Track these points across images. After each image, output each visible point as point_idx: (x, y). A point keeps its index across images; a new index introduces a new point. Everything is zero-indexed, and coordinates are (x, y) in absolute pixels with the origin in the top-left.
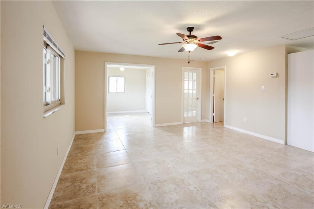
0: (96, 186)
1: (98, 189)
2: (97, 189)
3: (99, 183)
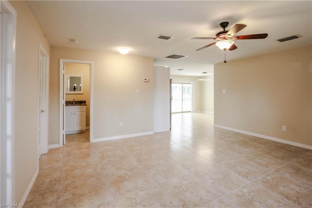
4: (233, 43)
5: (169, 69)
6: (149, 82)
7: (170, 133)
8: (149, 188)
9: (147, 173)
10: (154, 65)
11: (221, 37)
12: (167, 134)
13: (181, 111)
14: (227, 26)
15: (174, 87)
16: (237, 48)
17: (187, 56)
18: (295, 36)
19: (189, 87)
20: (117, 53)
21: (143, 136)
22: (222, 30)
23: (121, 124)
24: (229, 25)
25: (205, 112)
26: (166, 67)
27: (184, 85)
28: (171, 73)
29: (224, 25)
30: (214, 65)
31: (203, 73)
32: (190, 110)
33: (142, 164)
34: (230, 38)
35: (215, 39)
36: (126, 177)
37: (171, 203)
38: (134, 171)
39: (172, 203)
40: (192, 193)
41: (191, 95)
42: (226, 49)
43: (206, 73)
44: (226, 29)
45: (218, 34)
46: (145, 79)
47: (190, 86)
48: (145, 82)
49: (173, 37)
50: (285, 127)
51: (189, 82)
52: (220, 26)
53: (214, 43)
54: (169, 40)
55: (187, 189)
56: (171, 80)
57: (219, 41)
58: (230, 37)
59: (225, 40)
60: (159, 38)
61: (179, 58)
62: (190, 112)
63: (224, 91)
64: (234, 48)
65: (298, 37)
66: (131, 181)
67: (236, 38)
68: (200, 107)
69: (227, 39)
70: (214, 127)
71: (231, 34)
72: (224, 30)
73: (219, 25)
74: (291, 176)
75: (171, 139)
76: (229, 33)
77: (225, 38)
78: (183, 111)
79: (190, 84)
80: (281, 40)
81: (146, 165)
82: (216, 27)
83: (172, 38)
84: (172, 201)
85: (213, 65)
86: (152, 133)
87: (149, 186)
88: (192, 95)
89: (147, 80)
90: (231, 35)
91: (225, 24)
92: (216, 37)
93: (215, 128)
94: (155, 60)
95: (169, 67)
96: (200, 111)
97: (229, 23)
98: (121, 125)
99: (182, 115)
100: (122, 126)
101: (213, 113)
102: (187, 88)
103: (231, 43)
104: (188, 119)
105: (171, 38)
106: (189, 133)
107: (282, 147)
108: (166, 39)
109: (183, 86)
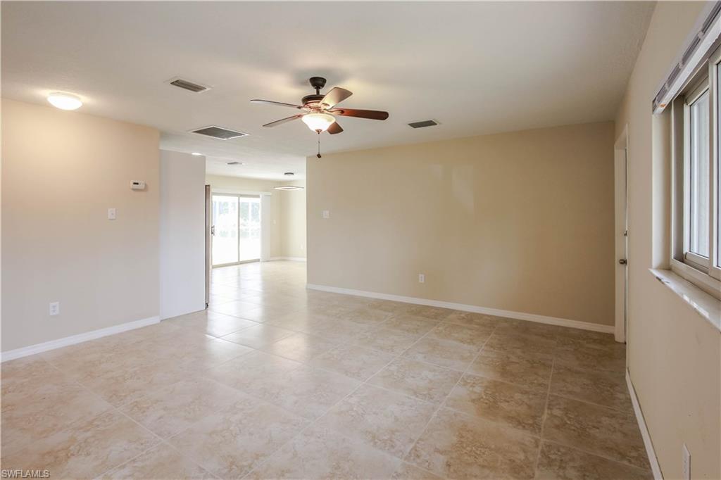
0: (539, 456)
1: (537, 446)
2: (540, 448)
3: (531, 459)
4: (333, 121)
5: (203, 159)
6: (146, 189)
7: (206, 314)
8: (142, 455)
9: (139, 421)
10: (161, 148)
11: (311, 105)
12: (200, 319)
13: (237, 261)
14: (323, 86)
15: (220, 203)
16: (342, 130)
17: (247, 135)
18: (431, 121)
19: (254, 203)
20: (42, 105)
21: (127, 332)
22: (313, 91)
23: (54, 307)
24: (326, 85)
25: (291, 258)
26: (193, 154)
27: (243, 200)
28: (206, 170)
29: (318, 82)
30: (307, 157)
31: (286, 174)
32: (258, 256)
33: (124, 403)
34: (327, 110)
35: (300, 108)
36: (72, 447)
37: (201, 470)
38: (98, 426)
39: (204, 469)
40: (251, 434)
41: (259, 223)
42: (321, 130)
43: (292, 174)
44: (322, 92)
45: (307, 100)
46: (135, 183)
47: (258, 200)
48: (134, 190)
49: (210, 87)
50: (423, 276)
51: (256, 194)
52: (310, 84)
53: (300, 116)
54: (200, 92)
55: (240, 430)
56: (207, 188)
57: (309, 113)
58: (328, 108)
59: (319, 114)
60: (172, 83)
61: (227, 137)
62: (258, 260)
63: (326, 214)
64: (336, 129)
65: (436, 124)
66: (88, 454)
67: (339, 113)
68: (278, 250)
69: (322, 112)
70: (307, 289)
71: (328, 103)
72: (318, 92)
73: (309, 81)
74: (425, 357)
75: (209, 329)
76: (326, 100)
77: (318, 110)
78: (241, 260)
79: (258, 196)
80: (415, 125)
81: (136, 402)
82: (303, 84)
83: (208, 89)
84: (202, 466)
85: (305, 158)
86: (155, 320)
87: (143, 450)
88: (262, 222)
89: (141, 186)
90: (329, 105)
91: (320, 82)
92: (302, 105)
93: (309, 290)
94: (164, 135)
95: (204, 155)
96: (279, 258)
97: (327, 82)
98: (54, 311)
99: (239, 270)
100: (57, 312)
101: (305, 260)
102: (253, 206)
103: (329, 120)
104: (254, 277)
105: (206, 90)
106: (254, 309)
107: (420, 311)
108: (192, 90)
109: (241, 201)
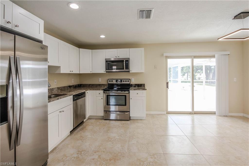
47: (212, 62)
51: (211, 54)
79: (213, 57)
